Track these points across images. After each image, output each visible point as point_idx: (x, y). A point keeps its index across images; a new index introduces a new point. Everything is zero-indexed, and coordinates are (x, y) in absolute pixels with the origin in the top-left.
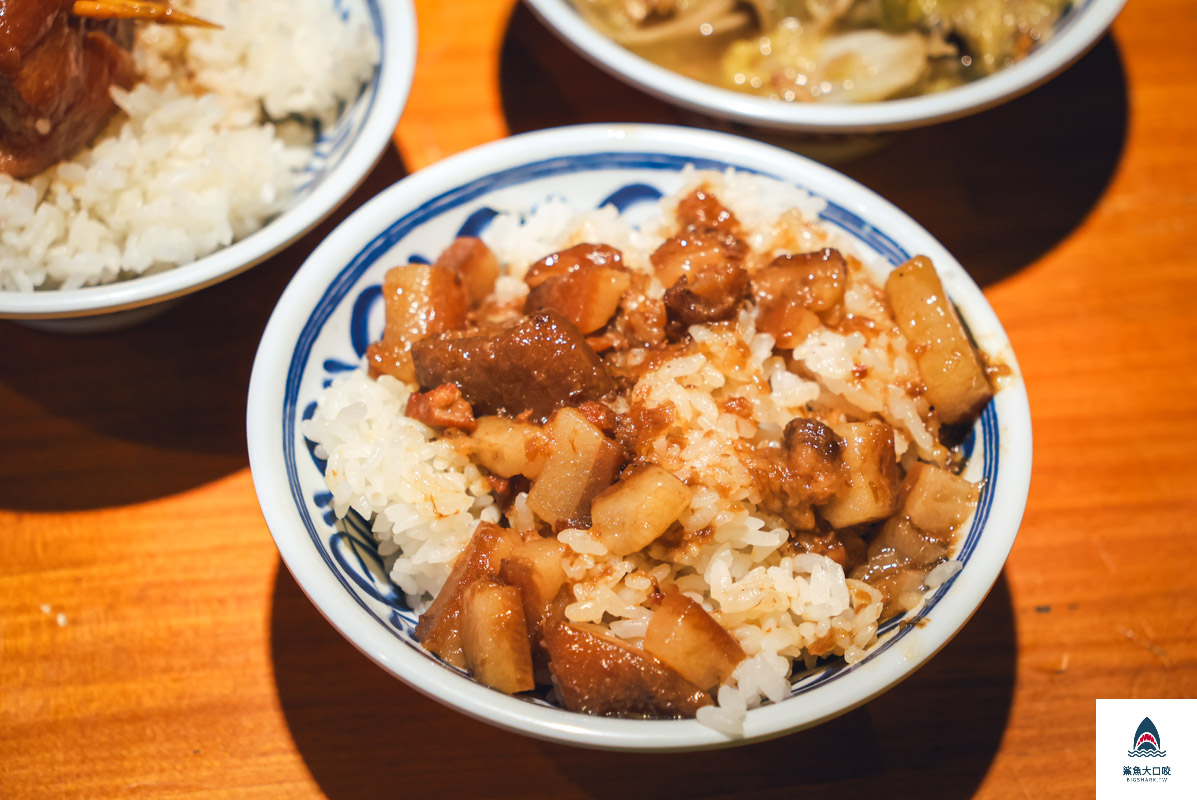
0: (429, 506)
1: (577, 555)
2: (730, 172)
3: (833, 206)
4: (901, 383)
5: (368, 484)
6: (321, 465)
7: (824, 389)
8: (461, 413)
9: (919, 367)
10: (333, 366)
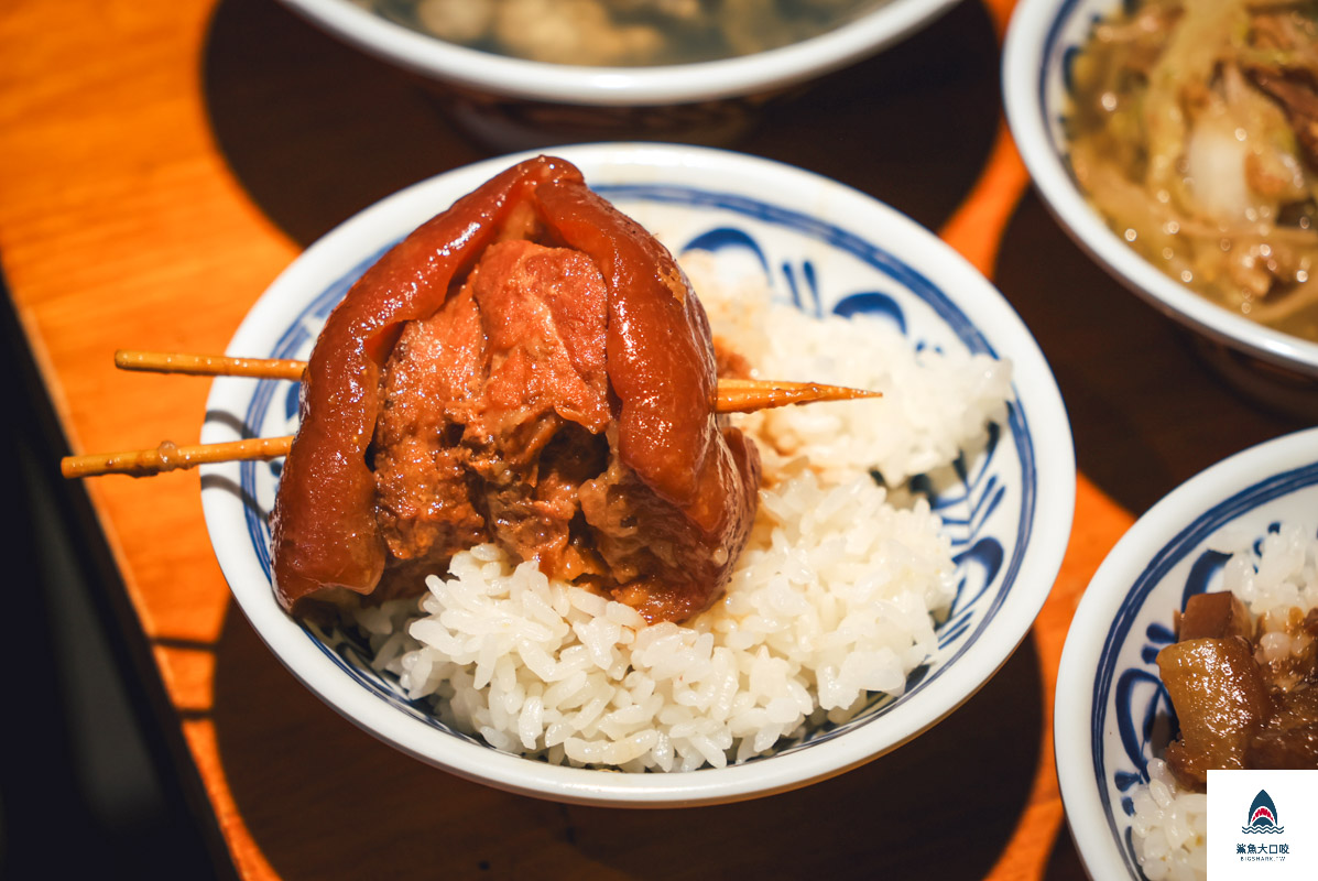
10: (1123, 781)
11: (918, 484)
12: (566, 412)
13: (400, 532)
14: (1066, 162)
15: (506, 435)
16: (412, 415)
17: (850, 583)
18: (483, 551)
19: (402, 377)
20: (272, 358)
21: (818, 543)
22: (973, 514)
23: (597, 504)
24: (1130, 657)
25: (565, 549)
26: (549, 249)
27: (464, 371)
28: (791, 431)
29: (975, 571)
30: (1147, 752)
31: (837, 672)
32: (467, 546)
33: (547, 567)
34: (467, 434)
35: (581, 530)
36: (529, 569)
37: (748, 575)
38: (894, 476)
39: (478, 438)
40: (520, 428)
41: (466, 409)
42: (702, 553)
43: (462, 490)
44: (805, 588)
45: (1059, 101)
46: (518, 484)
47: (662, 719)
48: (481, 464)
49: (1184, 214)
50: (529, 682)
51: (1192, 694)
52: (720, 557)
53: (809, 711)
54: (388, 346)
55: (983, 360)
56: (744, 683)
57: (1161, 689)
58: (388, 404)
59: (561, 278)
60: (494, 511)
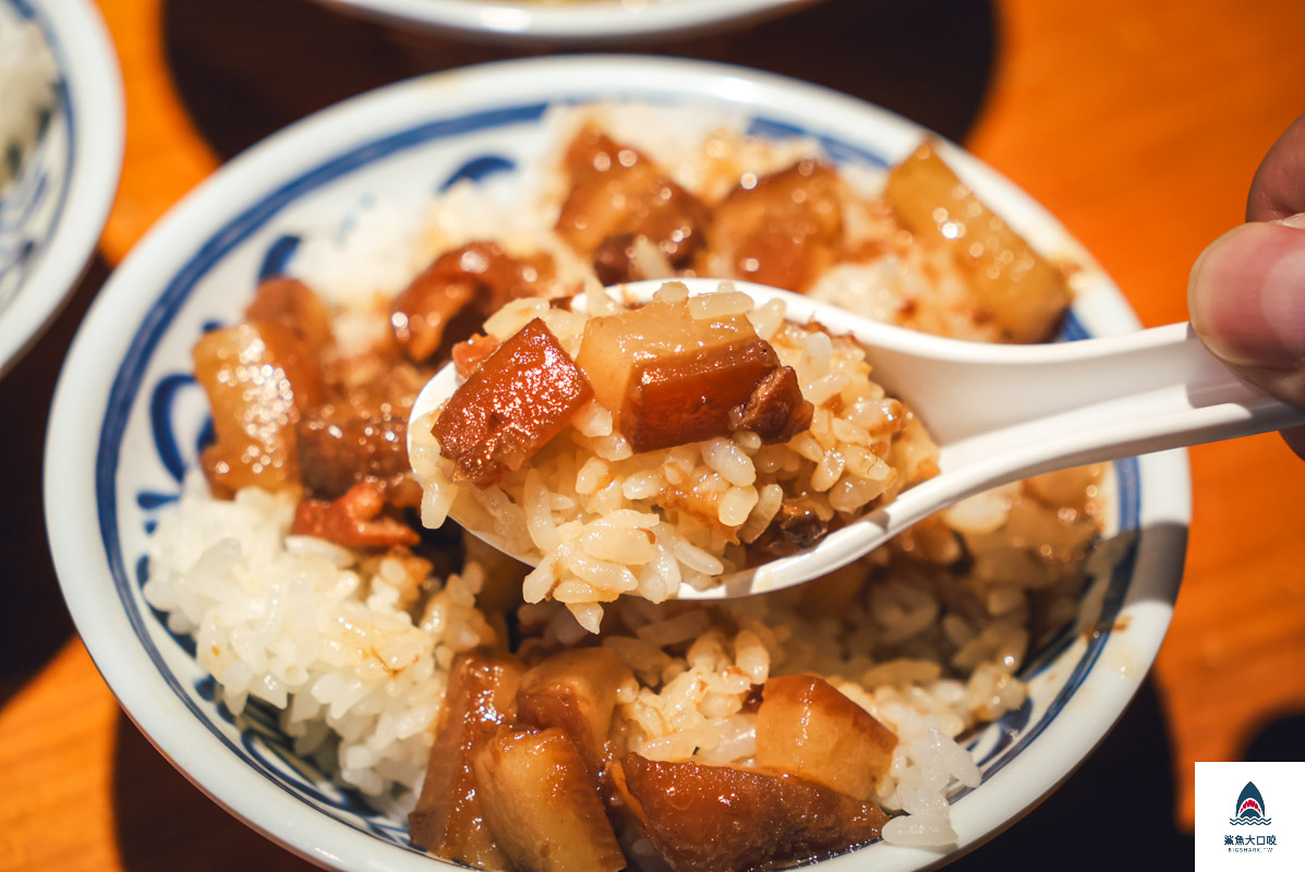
0: (373, 664)
4: (958, 309)
6: (187, 643)
9: (974, 286)
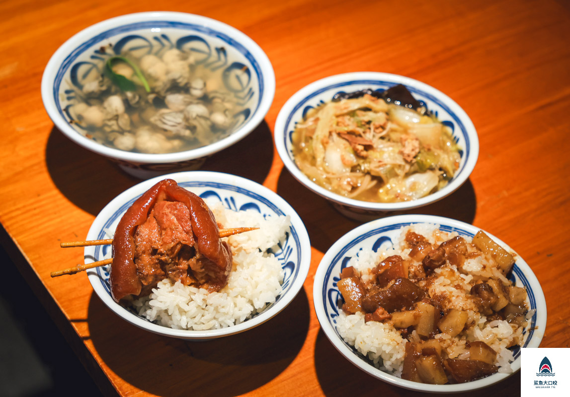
1: (445, 340)
2: (412, 224)
3: (442, 226)
4: (494, 266)
5: (372, 342)
7: (474, 275)
8: (387, 315)
9: (496, 261)
10: (333, 316)
11: (269, 251)
12: (183, 242)
13: (144, 278)
14: (294, 162)
15: (169, 250)
16: (143, 249)
17: (258, 277)
18: (165, 281)
19: (139, 239)
20: (98, 240)
21: (248, 268)
22: (285, 257)
23: (194, 264)
24: (330, 286)
25: (186, 277)
26: (172, 202)
27: (155, 236)
28: (236, 241)
29: (288, 270)
30: (337, 308)
31: (258, 299)
32: (161, 280)
33: (183, 282)
34: (158, 251)
35: (190, 272)
36: (178, 283)
37: (232, 278)
38: (264, 249)
39: (161, 252)
40: (172, 248)
41: (158, 245)
42: (222, 273)
43: (159, 266)
44: (247, 279)
45: (290, 147)
46: (173, 262)
47: (216, 317)
48: (163, 258)
49: (328, 173)
50: (182, 312)
51: (347, 292)
52: (226, 273)
53: (252, 310)
54: (134, 232)
55: (282, 216)
56: (235, 305)
57: (339, 293)
58: (137, 246)
59: (177, 209)
60: (167, 270)
